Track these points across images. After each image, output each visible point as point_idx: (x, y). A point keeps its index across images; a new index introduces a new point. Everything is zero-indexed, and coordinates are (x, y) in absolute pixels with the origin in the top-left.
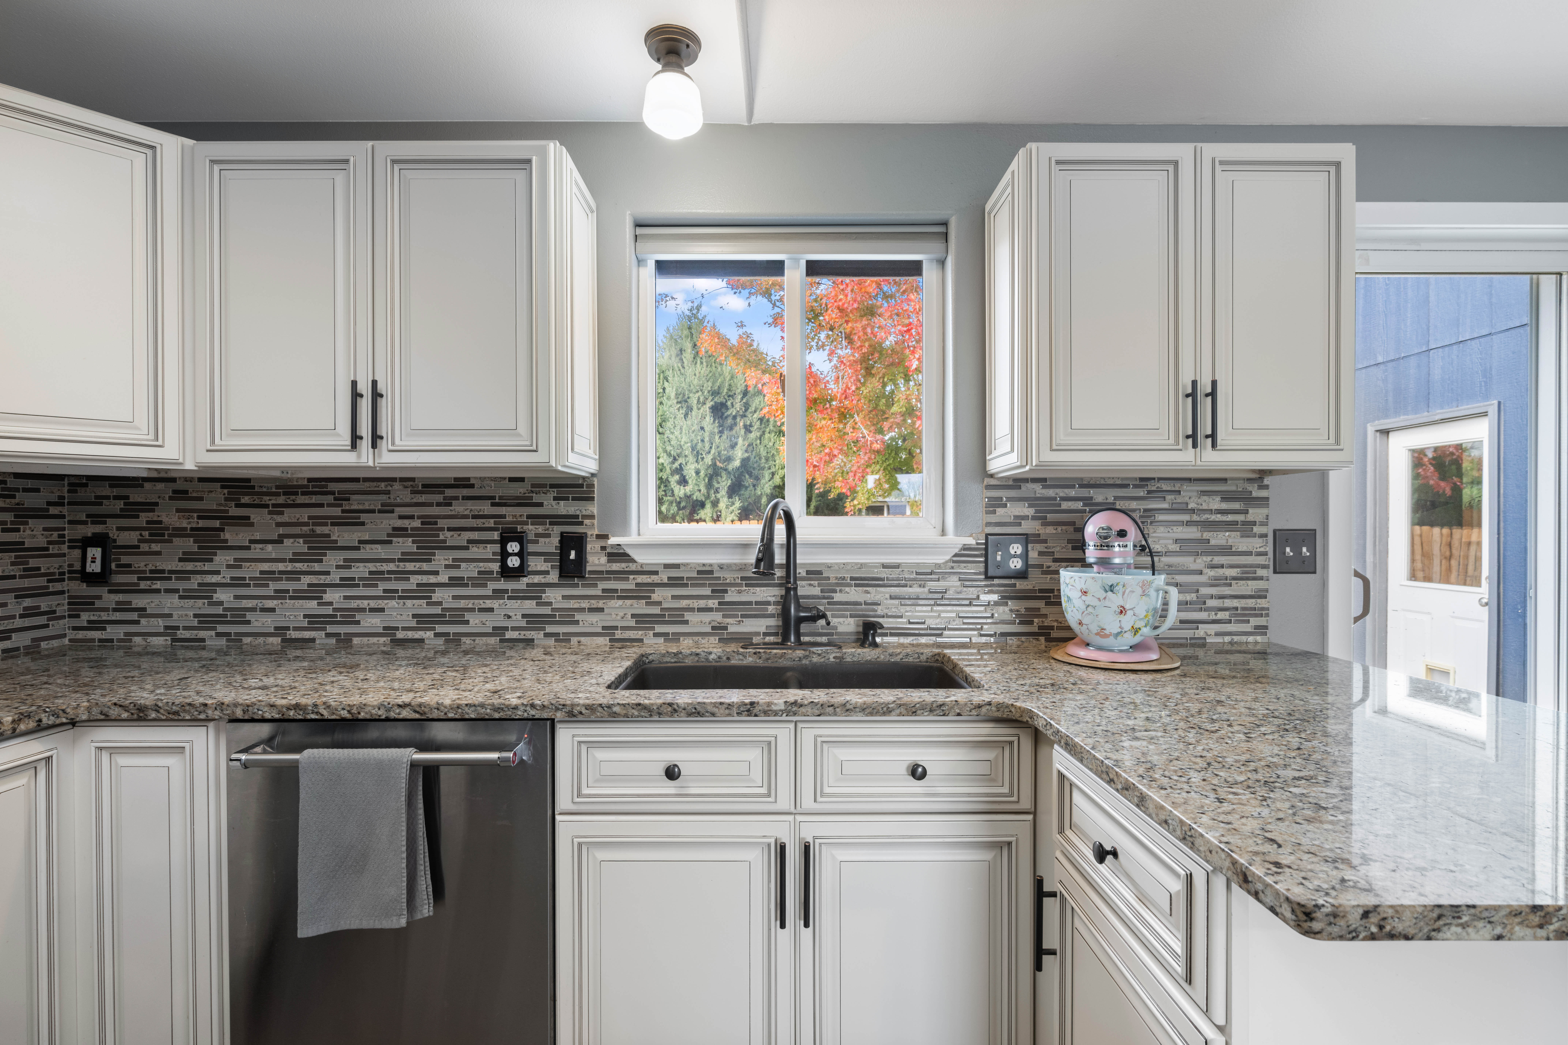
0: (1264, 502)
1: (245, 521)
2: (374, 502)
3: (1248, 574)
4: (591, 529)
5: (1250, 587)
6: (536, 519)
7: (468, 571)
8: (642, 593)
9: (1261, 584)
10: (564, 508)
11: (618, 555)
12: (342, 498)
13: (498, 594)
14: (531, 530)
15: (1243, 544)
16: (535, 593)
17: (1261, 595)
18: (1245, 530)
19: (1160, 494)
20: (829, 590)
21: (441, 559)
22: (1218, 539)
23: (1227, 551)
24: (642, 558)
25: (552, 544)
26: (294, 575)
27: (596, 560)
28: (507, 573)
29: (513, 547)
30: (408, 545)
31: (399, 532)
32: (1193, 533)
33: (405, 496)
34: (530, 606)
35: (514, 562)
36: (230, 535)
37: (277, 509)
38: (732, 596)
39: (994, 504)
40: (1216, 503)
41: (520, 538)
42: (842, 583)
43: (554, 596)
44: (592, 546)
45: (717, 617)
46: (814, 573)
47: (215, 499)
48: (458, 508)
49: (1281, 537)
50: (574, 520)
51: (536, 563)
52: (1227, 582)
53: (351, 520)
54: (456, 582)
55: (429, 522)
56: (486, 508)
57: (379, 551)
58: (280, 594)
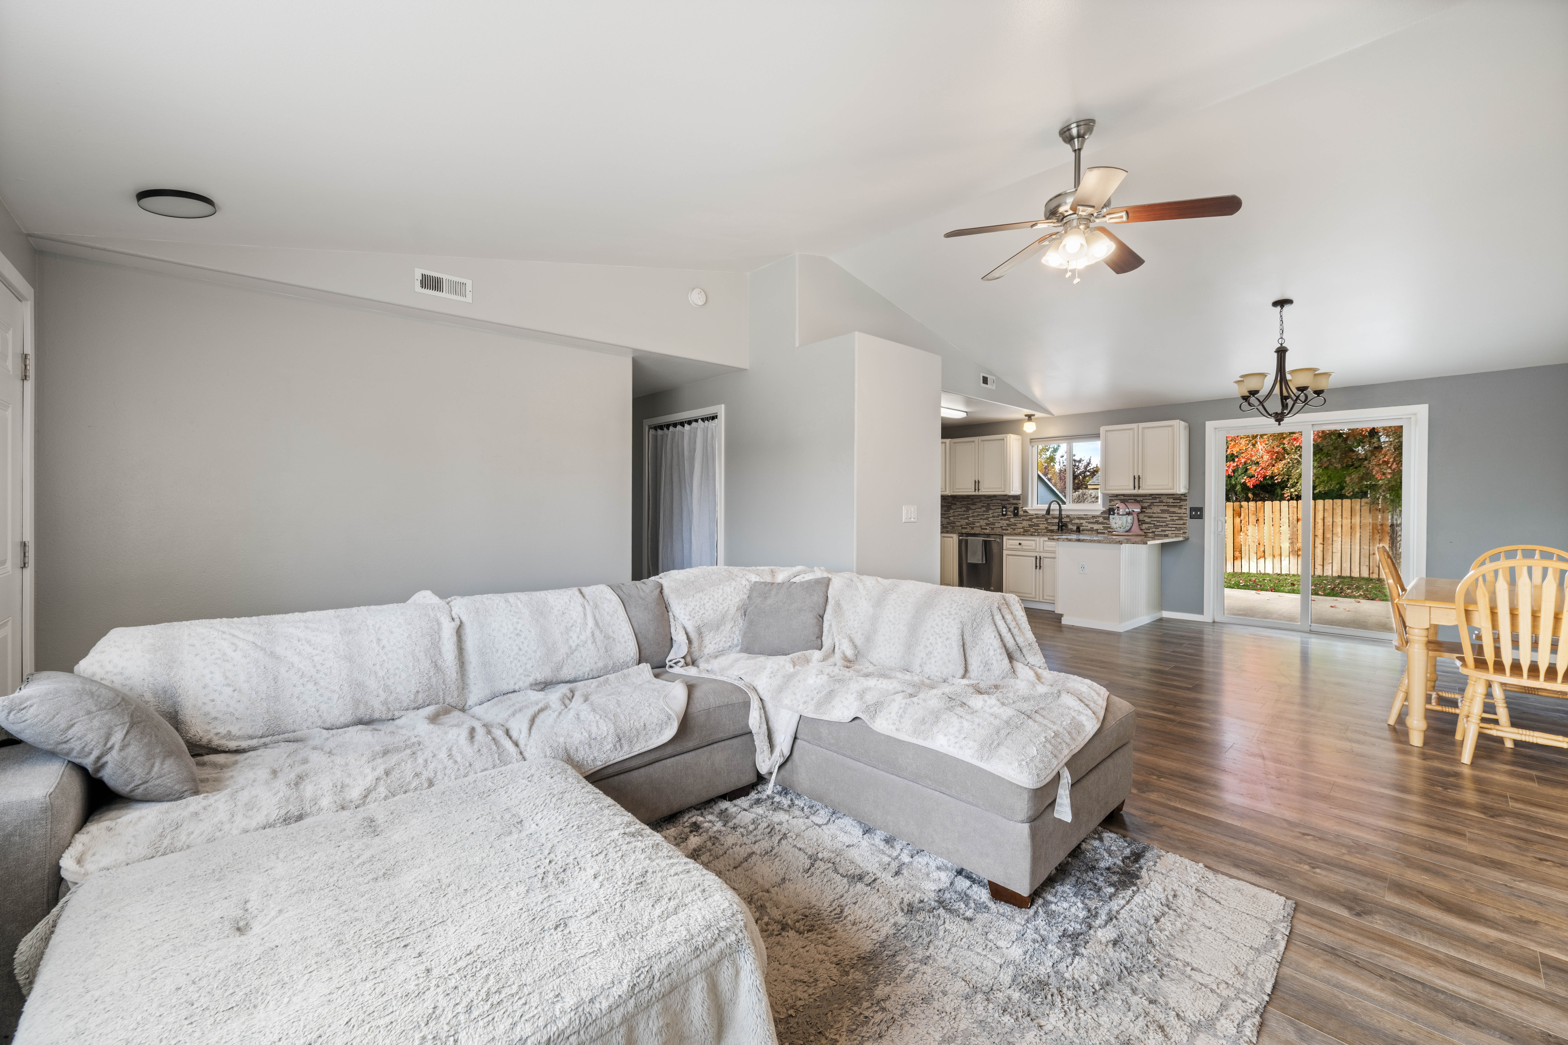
0: (1186, 500)
1: (955, 504)
2: (978, 500)
3: (1181, 519)
4: (1020, 506)
5: (1182, 522)
6: (1009, 504)
7: (996, 514)
8: (1030, 520)
9: (1185, 521)
10: (1014, 502)
11: (1025, 512)
12: (972, 499)
13: (1001, 519)
14: (1008, 506)
15: (1179, 511)
16: (1008, 519)
17: (1184, 524)
18: (1180, 507)
19: (1155, 498)
20: (1071, 520)
21: (991, 512)
22: (1172, 509)
23: (1174, 513)
24: (1030, 512)
25: (1012, 509)
26: (964, 515)
27: (1021, 513)
28: (1003, 515)
29: (1004, 510)
30: (984, 509)
31: (983, 506)
32: (1166, 508)
33: (984, 499)
34: (1007, 522)
35: (1004, 513)
36: (953, 507)
37: (961, 502)
38: (1049, 521)
39: (1111, 501)
40: (1171, 500)
41: (1006, 508)
42: (1074, 519)
43: (1012, 520)
44: (1020, 510)
45: (1046, 525)
46: (1068, 516)
47: (950, 500)
48: (994, 501)
49: (1192, 509)
50: (1016, 504)
51: (1009, 513)
52: (1173, 520)
53: (974, 504)
54: (993, 517)
55: (988, 504)
56: (999, 501)
57: (979, 510)
58: (961, 518)
